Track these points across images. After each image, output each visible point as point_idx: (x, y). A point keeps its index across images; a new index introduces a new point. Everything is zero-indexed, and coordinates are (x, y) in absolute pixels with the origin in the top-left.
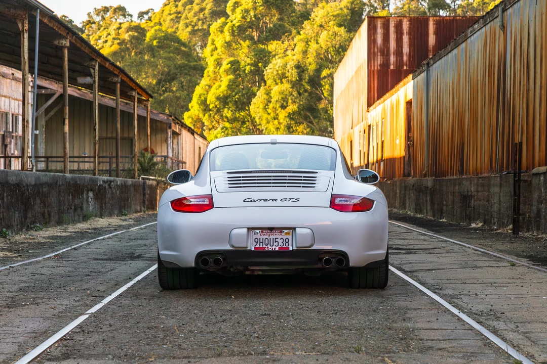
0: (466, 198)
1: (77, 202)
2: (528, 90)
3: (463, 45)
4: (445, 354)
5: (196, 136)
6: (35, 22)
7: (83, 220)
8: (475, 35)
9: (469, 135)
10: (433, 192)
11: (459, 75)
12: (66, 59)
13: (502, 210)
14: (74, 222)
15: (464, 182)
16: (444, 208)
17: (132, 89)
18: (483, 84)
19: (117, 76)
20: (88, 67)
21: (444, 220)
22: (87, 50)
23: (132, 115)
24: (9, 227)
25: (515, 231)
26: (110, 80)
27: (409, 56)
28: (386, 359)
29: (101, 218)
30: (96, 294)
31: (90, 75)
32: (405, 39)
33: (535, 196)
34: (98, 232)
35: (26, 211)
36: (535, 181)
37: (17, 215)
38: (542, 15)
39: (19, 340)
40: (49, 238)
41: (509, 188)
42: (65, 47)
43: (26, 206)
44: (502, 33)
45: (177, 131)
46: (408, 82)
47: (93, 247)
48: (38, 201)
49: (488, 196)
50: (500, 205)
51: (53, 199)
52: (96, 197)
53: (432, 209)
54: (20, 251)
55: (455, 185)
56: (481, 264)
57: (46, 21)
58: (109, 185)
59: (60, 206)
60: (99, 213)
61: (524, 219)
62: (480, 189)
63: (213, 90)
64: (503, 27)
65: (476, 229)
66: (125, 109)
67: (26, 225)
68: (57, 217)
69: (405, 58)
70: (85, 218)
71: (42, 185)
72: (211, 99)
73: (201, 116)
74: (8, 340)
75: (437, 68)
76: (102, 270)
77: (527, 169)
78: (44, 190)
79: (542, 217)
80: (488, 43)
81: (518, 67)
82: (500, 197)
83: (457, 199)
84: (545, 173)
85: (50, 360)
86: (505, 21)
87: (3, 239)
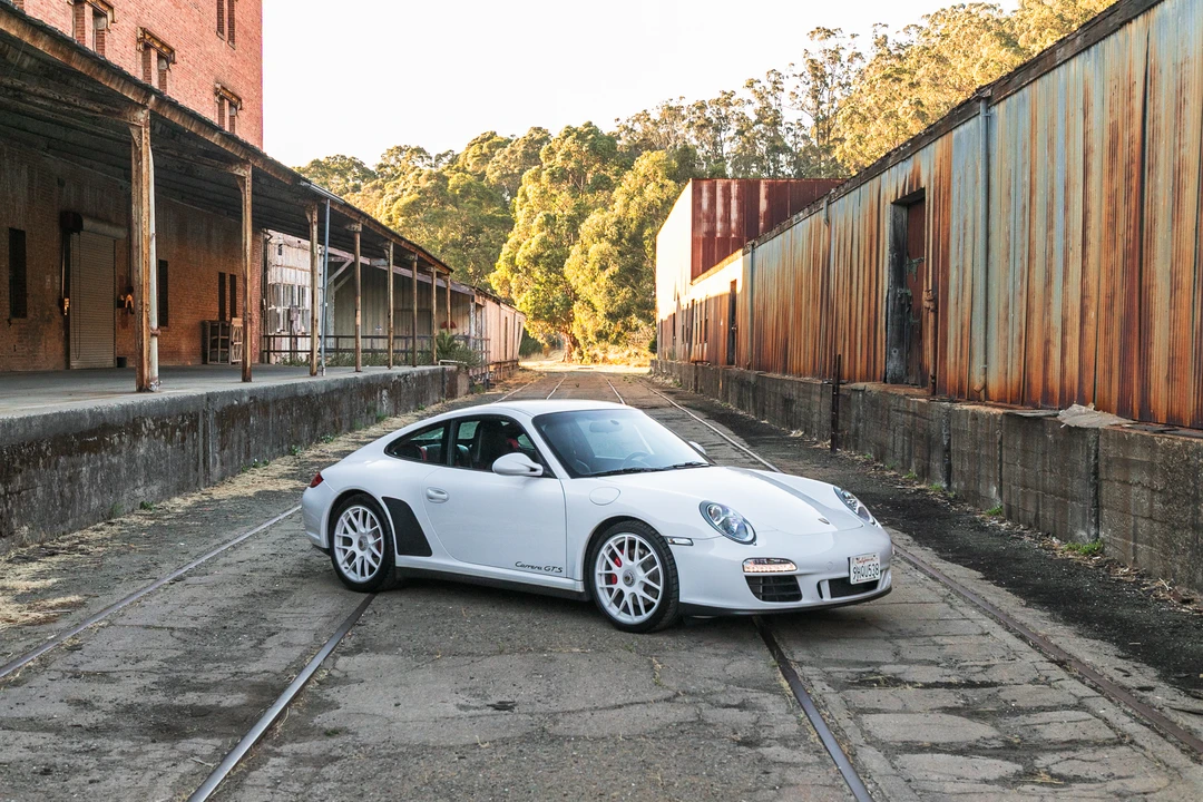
0: (788, 402)
1: (370, 403)
2: (851, 294)
3: (789, 232)
5: (502, 305)
6: (325, 212)
7: (376, 424)
8: (800, 224)
9: (793, 333)
10: (755, 389)
11: (784, 264)
12: (358, 245)
13: (822, 422)
14: (367, 426)
15: (787, 384)
16: (767, 408)
17: (431, 265)
18: (808, 280)
20: (382, 248)
21: (766, 422)
22: (380, 232)
23: (431, 286)
24: (298, 443)
25: (833, 449)
26: (406, 256)
27: (738, 223)
28: (654, 659)
29: (395, 416)
31: (385, 257)
32: (734, 203)
33: (854, 412)
35: (315, 422)
36: (854, 397)
37: (306, 429)
38: (865, 216)
39: (315, 626)
41: (828, 401)
42: (355, 232)
43: (316, 417)
44: (826, 227)
45: (481, 303)
46: (733, 261)
48: (329, 410)
49: (809, 404)
50: (820, 415)
51: (344, 406)
52: (391, 395)
53: (755, 406)
55: (777, 385)
57: (336, 208)
58: (405, 379)
59: (352, 411)
60: (393, 411)
61: (842, 435)
62: (801, 394)
63: (522, 249)
64: (828, 221)
65: (794, 440)
66: (423, 281)
67: (316, 438)
68: (348, 423)
69: (733, 225)
70: (379, 420)
71: (332, 392)
72: (520, 258)
73: (509, 277)
74: (305, 626)
75: (762, 250)
77: (849, 378)
78: (335, 396)
79: (860, 436)
80: (813, 236)
81: (841, 266)
82: (820, 408)
83: (779, 401)
84: (863, 391)
85: (344, 654)
86: (830, 213)
87: (291, 457)
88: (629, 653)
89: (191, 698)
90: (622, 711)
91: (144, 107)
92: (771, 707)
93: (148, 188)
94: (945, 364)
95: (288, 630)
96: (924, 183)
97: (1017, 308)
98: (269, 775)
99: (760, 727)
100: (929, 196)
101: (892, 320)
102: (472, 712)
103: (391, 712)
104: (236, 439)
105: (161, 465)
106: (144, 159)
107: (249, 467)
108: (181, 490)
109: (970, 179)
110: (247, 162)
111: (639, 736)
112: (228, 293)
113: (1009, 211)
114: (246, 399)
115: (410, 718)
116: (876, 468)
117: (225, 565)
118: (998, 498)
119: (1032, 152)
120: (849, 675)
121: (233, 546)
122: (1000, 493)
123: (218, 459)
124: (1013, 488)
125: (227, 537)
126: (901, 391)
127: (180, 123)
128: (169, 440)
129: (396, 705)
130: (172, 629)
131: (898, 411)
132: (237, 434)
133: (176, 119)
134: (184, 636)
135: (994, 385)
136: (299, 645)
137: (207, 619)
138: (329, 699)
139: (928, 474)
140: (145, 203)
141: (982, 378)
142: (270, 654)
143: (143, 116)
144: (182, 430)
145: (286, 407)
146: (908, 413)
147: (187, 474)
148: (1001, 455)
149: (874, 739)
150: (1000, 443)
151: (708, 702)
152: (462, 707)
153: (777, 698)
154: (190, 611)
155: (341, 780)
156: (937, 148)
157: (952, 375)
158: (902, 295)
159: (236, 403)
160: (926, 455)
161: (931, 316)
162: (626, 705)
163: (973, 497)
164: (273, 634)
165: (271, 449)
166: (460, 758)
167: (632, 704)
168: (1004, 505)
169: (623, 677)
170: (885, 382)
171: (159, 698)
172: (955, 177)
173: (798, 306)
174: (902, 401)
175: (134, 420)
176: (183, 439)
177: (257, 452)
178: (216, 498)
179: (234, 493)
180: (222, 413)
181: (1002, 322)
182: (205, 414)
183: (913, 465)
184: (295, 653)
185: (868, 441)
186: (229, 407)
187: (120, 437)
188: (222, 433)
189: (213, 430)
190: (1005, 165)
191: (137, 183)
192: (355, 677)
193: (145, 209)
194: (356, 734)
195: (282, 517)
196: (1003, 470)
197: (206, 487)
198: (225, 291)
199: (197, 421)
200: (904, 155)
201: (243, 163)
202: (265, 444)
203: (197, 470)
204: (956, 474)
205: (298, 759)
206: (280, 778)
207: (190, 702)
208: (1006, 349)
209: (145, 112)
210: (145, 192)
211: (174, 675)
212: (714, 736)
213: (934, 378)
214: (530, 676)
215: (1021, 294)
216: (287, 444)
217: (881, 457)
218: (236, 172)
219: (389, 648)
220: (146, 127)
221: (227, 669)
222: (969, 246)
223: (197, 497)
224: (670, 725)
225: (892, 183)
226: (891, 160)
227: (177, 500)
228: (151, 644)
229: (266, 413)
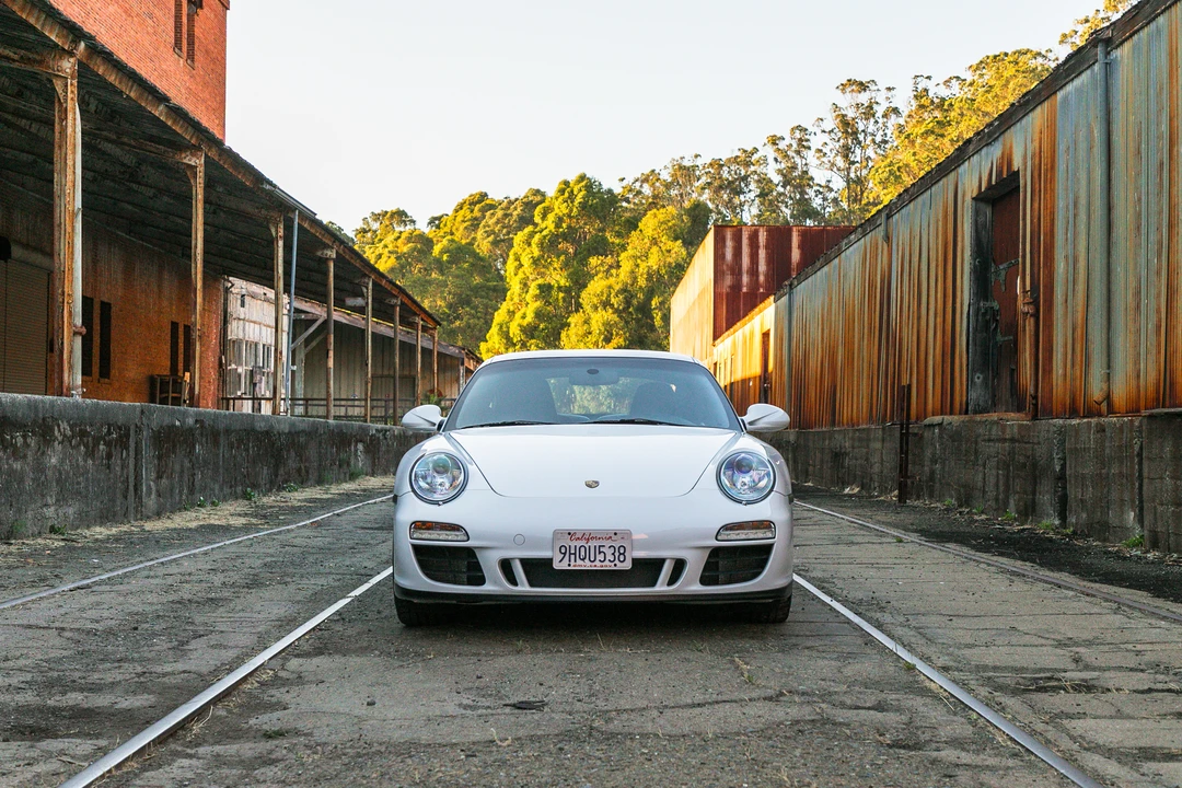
0: (838, 456)
1: (343, 456)
2: (919, 318)
3: (837, 260)
4: (815, 654)
6: (292, 227)
7: (350, 479)
8: (851, 248)
9: (843, 378)
10: (796, 448)
11: (831, 298)
12: (332, 274)
13: (885, 471)
14: (339, 481)
15: (836, 436)
16: (811, 468)
17: (415, 314)
19: (397, 297)
20: (359, 285)
21: (810, 484)
22: (358, 264)
23: (415, 346)
24: (255, 486)
25: (902, 498)
26: (387, 301)
27: (767, 276)
28: (737, 659)
29: (373, 476)
30: (363, 572)
31: (362, 295)
32: (762, 253)
33: (928, 453)
34: (368, 494)
35: (277, 467)
36: (927, 434)
37: (265, 472)
38: (937, 221)
39: (260, 630)
40: (305, 500)
41: (894, 444)
42: (330, 259)
43: (278, 460)
44: (885, 245)
45: (471, 368)
46: (765, 308)
47: (361, 513)
48: (293, 454)
49: (867, 453)
50: (882, 464)
51: (312, 452)
52: (367, 451)
53: (795, 469)
54: (268, 516)
55: (824, 440)
56: (859, 539)
57: (306, 225)
58: (384, 435)
59: (320, 461)
60: (370, 470)
61: (913, 483)
62: (856, 444)
64: (887, 238)
65: (851, 496)
66: (406, 340)
67: (276, 485)
68: (316, 475)
69: (762, 278)
70: (353, 477)
71: (298, 433)
72: (514, 330)
74: (245, 630)
75: (802, 289)
76: (372, 542)
77: (917, 419)
78: (301, 439)
79: (937, 480)
80: (868, 259)
81: (906, 288)
82: (881, 455)
83: (827, 457)
84: (940, 425)
85: (297, 656)
86: (890, 231)
87: (247, 503)
88: (699, 653)
89: (74, 698)
90: (705, 710)
91: (71, 54)
92: (922, 709)
93: (74, 153)
94: (1051, 379)
95: (222, 632)
96: (1017, 164)
97: (1153, 291)
98: (172, 776)
99: (917, 728)
100: (1026, 181)
101: (974, 340)
102: (479, 712)
103: (363, 711)
104: (177, 467)
105: (79, 483)
106: (70, 116)
107: (193, 505)
108: (105, 518)
109: (1082, 146)
110: (200, 149)
111: (738, 734)
112: (181, 345)
113: (1138, 174)
114: (190, 421)
115: (391, 716)
116: (960, 513)
117: (148, 577)
118: (1137, 526)
119: (1171, 93)
120: (1021, 681)
121: (162, 563)
122: (1140, 519)
123: (154, 488)
124: (1160, 509)
125: (153, 556)
126: (994, 416)
127: (117, 84)
128: (91, 453)
129: (368, 704)
130: (63, 629)
131: (989, 440)
132: (178, 462)
133: (112, 78)
134: (76, 636)
135: (1120, 393)
136: (237, 647)
137: (113, 622)
138: (274, 700)
139: (1034, 510)
140: (69, 171)
141: (1105, 386)
142: (194, 655)
143: (70, 65)
144: (108, 444)
145: (240, 441)
146: (1004, 440)
147: (113, 501)
148: (1140, 470)
149: (1093, 745)
150: (1140, 455)
151: (829, 702)
152: (466, 707)
153: (928, 700)
154: (92, 614)
155: (284, 781)
156: (1037, 117)
157: (1060, 389)
158: (986, 310)
159: (177, 423)
160: (1029, 489)
161: (1030, 324)
162: (709, 703)
163: (1102, 529)
164: (200, 636)
165: (221, 489)
166: (467, 756)
167: (717, 702)
168: (1146, 533)
169: (697, 676)
170: (966, 413)
171: (28, 698)
172: (1061, 148)
173: (848, 344)
174: (995, 428)
175: (44, 419)
176: (109, 456)
177: (203, 489)
178: (147, 529)
179: (172, 526)
180: (159, 432)
181: (1131, 313)
182: (138, 429)
183: (1012, 502)
184: (231, 654)
185: (949, 484)
186: (168, 427)
187: (24, 437)
188: (160, 458)
189: (148, 453)
190: (1132, 118)
191: (60, 147)
192: (312, 678)
193: (70, 177)
194: (311, 734)
195: (227, 542)
196: (1145, 488)
197: (137, 520)
198: (177, 342)
199: (127, 436)
200: (990, 137)
201: (195, 149)
202: (214, 480)
203: (126, 498)
204: (1074, 505)
205: (220, 761)
206: (189, 780)
207: (71, 703)
208: (1137, 345)
209: (72, 60)
210: (70, 157)
211: (56, 674)
212: (849, 737)
213: (1035, 397)
214: (563, 676)
215: (1158, 273)
216: (241, 485)
217: (966, 500)
218: (186, 161)
219: (363, 651)
220: (72, 78)
221: (129, 671)
222: (1082, 228)
223: (125, 528)
224: (782, 723)
225: (973, 176)
226: (971, 147)
227: (98, 529)
228: (30, 643)
229: (216, 443)
